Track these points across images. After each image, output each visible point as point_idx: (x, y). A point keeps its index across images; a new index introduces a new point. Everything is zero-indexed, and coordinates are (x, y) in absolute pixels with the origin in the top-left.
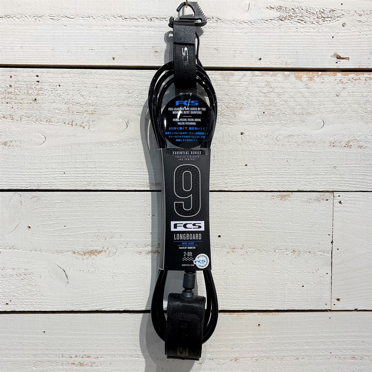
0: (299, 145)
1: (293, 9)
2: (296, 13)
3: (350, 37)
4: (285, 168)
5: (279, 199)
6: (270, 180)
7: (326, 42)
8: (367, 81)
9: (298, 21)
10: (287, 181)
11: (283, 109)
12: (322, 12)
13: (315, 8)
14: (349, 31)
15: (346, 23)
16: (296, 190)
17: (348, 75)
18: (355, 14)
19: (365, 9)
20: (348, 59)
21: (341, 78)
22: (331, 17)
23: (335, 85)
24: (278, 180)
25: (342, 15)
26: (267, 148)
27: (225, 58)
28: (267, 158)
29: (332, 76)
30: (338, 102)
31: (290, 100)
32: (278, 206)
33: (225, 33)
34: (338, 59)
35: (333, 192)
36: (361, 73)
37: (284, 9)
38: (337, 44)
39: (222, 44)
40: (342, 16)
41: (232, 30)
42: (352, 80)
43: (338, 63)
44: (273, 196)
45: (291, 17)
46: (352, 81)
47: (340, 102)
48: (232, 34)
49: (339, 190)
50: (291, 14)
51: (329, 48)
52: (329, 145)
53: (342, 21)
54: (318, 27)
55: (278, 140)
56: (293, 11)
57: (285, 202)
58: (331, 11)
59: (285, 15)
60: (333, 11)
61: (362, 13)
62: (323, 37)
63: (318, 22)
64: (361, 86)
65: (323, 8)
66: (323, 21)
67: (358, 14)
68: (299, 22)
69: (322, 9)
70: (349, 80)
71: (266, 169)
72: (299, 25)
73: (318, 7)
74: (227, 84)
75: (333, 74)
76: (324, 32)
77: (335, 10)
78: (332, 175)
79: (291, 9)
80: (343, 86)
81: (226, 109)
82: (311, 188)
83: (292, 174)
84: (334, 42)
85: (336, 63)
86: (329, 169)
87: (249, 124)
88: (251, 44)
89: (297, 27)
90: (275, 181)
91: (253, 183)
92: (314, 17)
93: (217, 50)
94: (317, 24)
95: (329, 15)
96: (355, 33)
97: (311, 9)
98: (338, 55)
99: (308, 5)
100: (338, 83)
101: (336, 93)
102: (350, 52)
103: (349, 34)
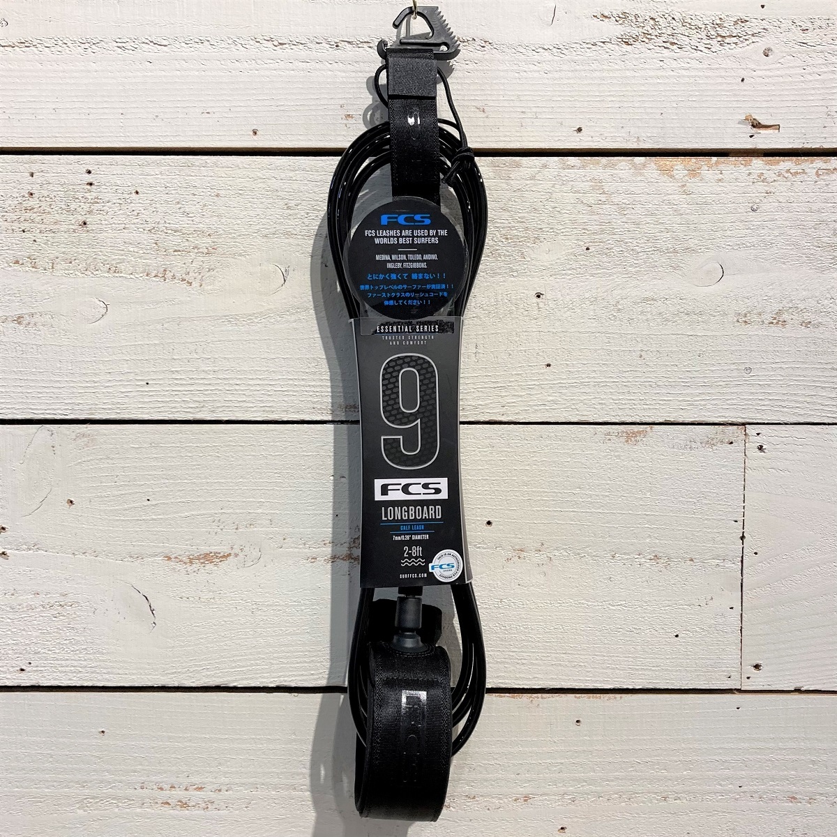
0: (667, 320)
1: (652, 18)
2: (660, 27)
3: (781, 79)
4: (636, 371)
5: (623, 439)
6: (602, 399)
8: (821, 177)
9: (665, 45)
10: (640, 400)
11: (630, 240)
12: (717, 24)
13: (702, 16)
14: (779, 65)
15: (772, 47)
16: (661, 420)
17: (778, 163)
18: (793, 27)
19: (816, 17)
20: (777, 127)
21: (761, 172)
22: (739, 34)
23: (749, 185)
24: (620, 398)
25: (763, 30)
26: (595, 327)
27: (501, 129)
28: (596, 350)
29: (742, 166)
30: (754, 223)
31: (646, 219)
32: (619, 456)
33: (502, 74)
34: (755, 129)
35: (744, 424)
36: (806, 158)
37: (633, 18)
38: (753, 96)
39: (494, 99)
40: (763, 34)
41: (515, 67)
42: (786, 175)
43: (755, 136)
44: (609, 434)
45: (649, 37)
46: (786, 178)
47: (759, 223)
48: (517, 75)
49: (759, 421)
50: (649, 29)
51: (735, 105)
52: (736, 319)
53: (762, 44)
54: (708, 57)
55: (619, 310)
56: (652, 22)
57: (636, 447)
58: (739, 23)
59: (634, 32)
60: (742, 22)
61: (810, 25)
62: (720, 80)
63: (709, 46)
64: (806, 189)
65: (720, 17)
66: (721, 45)
67: (799, 28)
68: (665, 48)
69: (717, 18)
70: (779, 176)
71: (593, 375)
72: (667, 55)
73: (709, 13)
74: (504, 186)
75: (743, 162)
76: (723, 68)
77: (747, 19)
78: (742, 387)
79: (647, 18)
80: (767, 188)
81: (504, 240)
82: (695, 416)
83: (651, 386)
84: (745, 90)
85: (751, 136)
86: (735, 374)
87: (555, 275)
88: (559, 96)
89: (663, 57)
90: (613, 399)
91: (565, 404)
92: (700, 36)
93: (483, 111)
94: (706, 50)
95: (735, 31)
96: (792, 71)
97: (692, 17)
98: (754, 119)
99: (686, 10)
100: (756, 181)
101: (751, 205)
102: (781, 113)
103: (778, 72)
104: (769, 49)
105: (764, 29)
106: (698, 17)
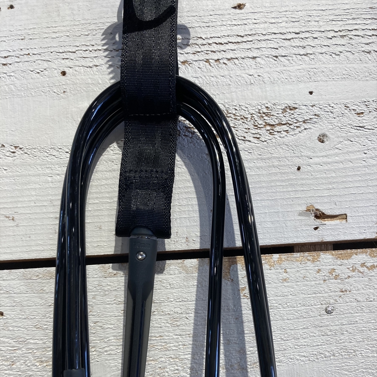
3: (341, 166)
7: (282, 181)
13: (247, 106)
14: (336, 151)
15: (327, 133)
17: (350, 256)
18: (346, 111)
19: (370, 100)
20: (344, 217)
21: (332, 267)
22: (289, 122)
23: (319, 284)
25: (313, 117)
29: (309, 263)
30: (332, 328)
33: (33, 179)
34: (318, 220)
38: (312, 185)
40: (315, 120)
42: (361, 269)
43: (320, 228)
46: (362, 273)
47: (337, 328)
51: (293, 195)
53: (315, 130)
54: (259, 147)
58: (288, 110)
60: (291, 109)
61: (364, 108)
62: (274, 170)
63: (258, 136)
65: (266, 105)
66: (270, 133)
67: (353, 112)
69: (263, 107)
70: (353, 271)
73: (254, 103)
75: (309, 258)
76: (274, 158)
77: (295, 106)
80: (341, 286)
84: (302, 179)
85: (316, 229)
92: (247, 126)
93: (13, 220)
94: (256, 141)
95: (283, 119)
96: (353, 156)
97: (236, 108)
98: (317, 210)
99: (230, 101)
100: (327, 278)
101: (324, 306)
102: (346, 201)
103: (337, 158)
104: (324, 135)
105: (315, 115)
106: (243, 108)
